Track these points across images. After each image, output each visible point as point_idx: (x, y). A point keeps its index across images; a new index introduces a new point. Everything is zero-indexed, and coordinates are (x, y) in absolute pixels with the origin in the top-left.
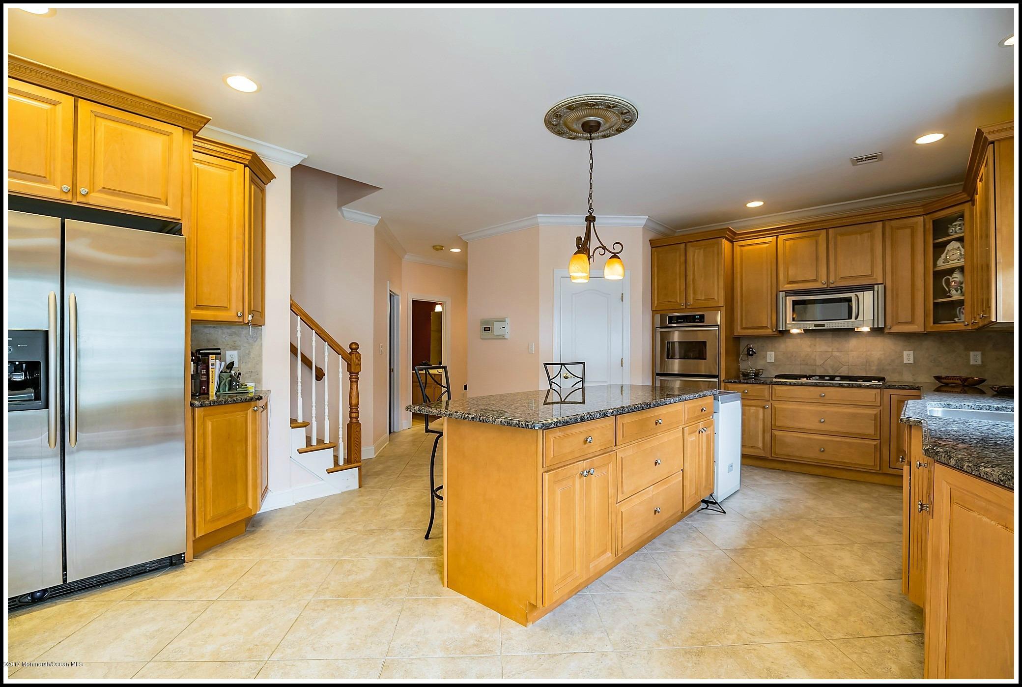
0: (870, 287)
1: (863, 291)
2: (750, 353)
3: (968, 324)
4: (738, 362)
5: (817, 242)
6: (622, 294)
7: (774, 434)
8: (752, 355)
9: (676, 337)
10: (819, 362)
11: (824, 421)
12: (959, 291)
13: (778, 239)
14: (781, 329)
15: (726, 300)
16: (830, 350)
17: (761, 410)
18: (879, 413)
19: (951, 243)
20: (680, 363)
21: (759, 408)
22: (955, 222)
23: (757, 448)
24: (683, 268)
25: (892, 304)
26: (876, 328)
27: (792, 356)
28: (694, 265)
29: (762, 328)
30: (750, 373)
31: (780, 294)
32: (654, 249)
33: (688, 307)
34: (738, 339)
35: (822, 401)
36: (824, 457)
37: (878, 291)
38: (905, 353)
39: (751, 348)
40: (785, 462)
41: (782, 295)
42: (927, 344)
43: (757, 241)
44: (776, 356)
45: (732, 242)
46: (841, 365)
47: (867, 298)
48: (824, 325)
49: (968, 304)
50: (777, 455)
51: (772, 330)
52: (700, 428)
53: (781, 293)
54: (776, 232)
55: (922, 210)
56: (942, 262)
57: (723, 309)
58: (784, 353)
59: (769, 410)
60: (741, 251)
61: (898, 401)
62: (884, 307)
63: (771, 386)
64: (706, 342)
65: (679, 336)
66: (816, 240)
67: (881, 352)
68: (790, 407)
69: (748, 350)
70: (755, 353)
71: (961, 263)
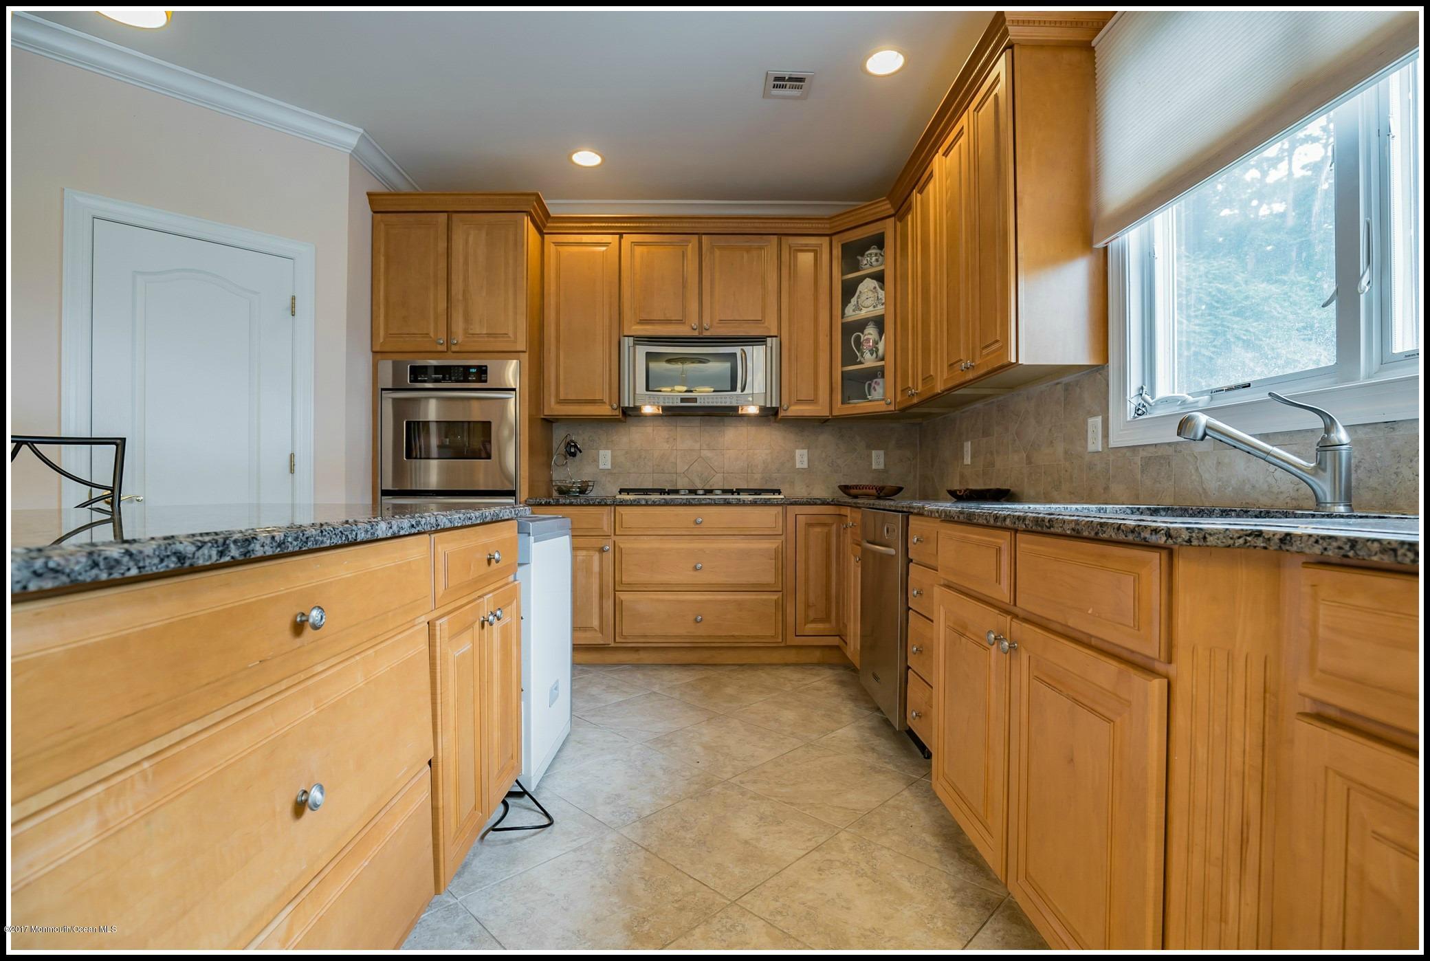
0: (759, 340)
1: (753, 345)
2: (572, 451)
3: (890, 403)
4: (549, 466)
5: (684, 255)
6: (294, 298)
7: (619, 598)
8: (574, 455)
9: (432, 411)
10: (682, 467)
11: (701, 568)
12: (875, 355)
13: (622, 241)
14: (627, 405)
15: (530, 342)
16: (697, 446)
17: (596, 557)
18: (781, 547)
19: (864, 282)
20: (440, 468)
21: (592, 553)
22: (868, 249)
23: (592, 629)
24: (443, 265)
25: (790, 371)
26: (768, 408)
27: (640, 457)
28: (466, 263)
29: (593, 402)
30: (572, 487)
31: (624, 340)
32: (379, 215)
33: (454, 348)
34: (549, 422)
35: (697, 532)
36: (701, 631)
37: (771, 347)
38: (798, 452)
39: (573, 441)
40: (636, 649)
41: (628, 342)
42: (825, 438)
43: (586, 238)
44: (613, 457)
45: (541, 233)
46: (712, 472)
47: (757, 356)
48: (696, 399)
49: (889, 373)
50: (625, 637)
51: (612, 406)
52: (485, 612)
53: (626, 338)
54: (620, 226)
55: (827, 226)
56: (851, 311)
57: (525, 357)
58: (627, 453)
59: (611, 555)
60: (558, 254)
61: (806, 524)
62: (779, 374)
63: (613, 508)
64: (489, 423)
65: (438, 410)
66: (683, 252)
67: (767, 451)
68: (646, 546)
69: (568, 445)
70: (581, 452)
71: (880, 310)
